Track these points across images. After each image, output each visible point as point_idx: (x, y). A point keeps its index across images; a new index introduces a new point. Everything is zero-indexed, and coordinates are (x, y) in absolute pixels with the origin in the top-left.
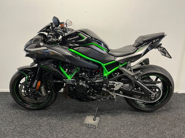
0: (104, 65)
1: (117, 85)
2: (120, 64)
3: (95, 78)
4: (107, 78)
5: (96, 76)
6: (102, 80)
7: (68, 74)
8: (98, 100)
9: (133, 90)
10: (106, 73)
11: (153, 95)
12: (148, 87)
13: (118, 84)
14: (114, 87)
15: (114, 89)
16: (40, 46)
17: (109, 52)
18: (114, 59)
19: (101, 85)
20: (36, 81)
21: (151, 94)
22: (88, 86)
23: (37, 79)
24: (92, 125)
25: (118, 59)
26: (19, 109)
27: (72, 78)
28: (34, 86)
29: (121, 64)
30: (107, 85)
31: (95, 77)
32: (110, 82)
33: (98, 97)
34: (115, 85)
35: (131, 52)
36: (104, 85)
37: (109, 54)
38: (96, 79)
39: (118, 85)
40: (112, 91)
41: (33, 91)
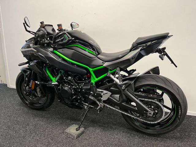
0: (91, 70)
2: (109, 70)
4: (95, 85)
5: (84, 82)
6: (89, 87)
7: (53, 77)
9: (123, 103)
10: (94, 79)
11: (150, 113)
13: (106, 94)
14: (101, 97)
15: (102, 98)
16: (30, 47)
17: (98, 56)
18: (102, 64)
19: (88, 92)
20: (31, 81)
21: (147, 111)
22: (74, 92)
25: (106, 64)
29: (111, 70)
30: (95, 93)
32: (98, 90)
34: (102, 94)
36: (92, 92)
37: (98, 58)
40: (100, 101)
41: (29, 90)
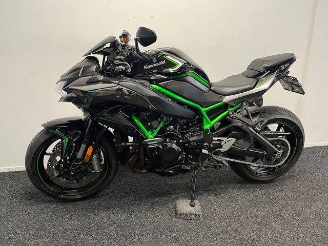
0: (204, 110)
1: (225, 143)
2: (229, 106)
3: (189, 134)
4: (210, 131)
5: (191, 131)
6: (201, 137)
7: (148, 131)
8: (193, 171)
9: (250, 150)
10: (208, 123)
11: (279, 154)
12: (272, 142)
13: (228, 141)
14: (221, 147)
15: (221, 149)
16: (98, 82)
17: (211, 88)
18: (221, 100)
19: (200, 145)
20: (83, 146)
21: (276, 152)
22: (181, 149)
23: (85, 143)
24: (193, 214)
25: (227, 99)
26: (43, 201)
27: (155, 137)
28: (79, 155)
29: (232, 107)
30: (210, 143)
31: (189, 131)
32: (214, 138)
33: (193, 166)
34: (222, 143)
35: (249, 86)
36: (205, 144)
37: (212, 91)
38: (192, 136)
39: (228, 143)
40: (217, 153)
41: (78, 165)
